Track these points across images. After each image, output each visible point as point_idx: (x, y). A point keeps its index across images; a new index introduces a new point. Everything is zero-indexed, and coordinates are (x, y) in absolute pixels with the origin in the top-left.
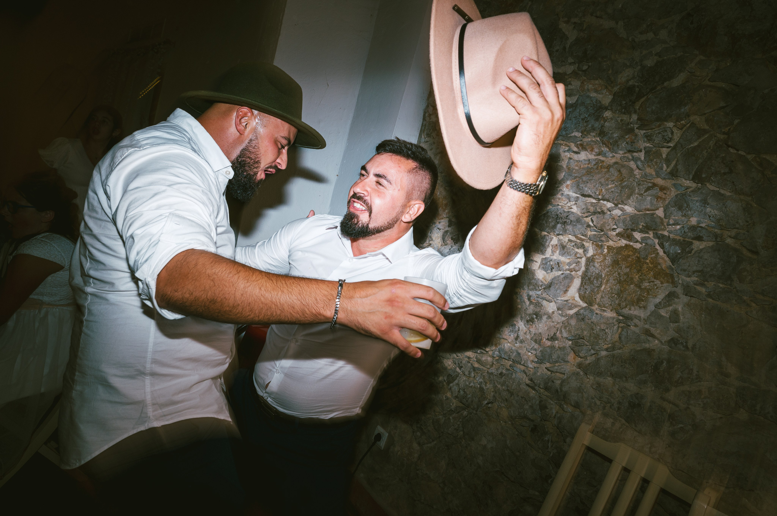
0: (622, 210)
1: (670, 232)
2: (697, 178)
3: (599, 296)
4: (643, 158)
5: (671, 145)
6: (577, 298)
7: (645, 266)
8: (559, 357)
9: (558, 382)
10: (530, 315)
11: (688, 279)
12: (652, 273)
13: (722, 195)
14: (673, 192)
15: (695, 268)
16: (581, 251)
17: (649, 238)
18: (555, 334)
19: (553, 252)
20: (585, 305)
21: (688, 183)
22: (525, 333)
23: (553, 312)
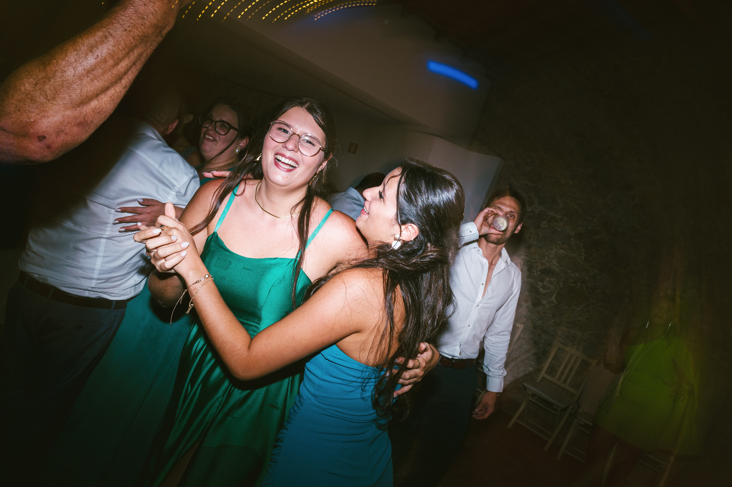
1: (590, 285)
3: (563, 301)
7: (580, 294)
11: (593, 301)
12: (582, 297)
17: (583, 285)
19: (547, 283)
20: (557, 303)
21: (597, 271)
23: (545, 304)
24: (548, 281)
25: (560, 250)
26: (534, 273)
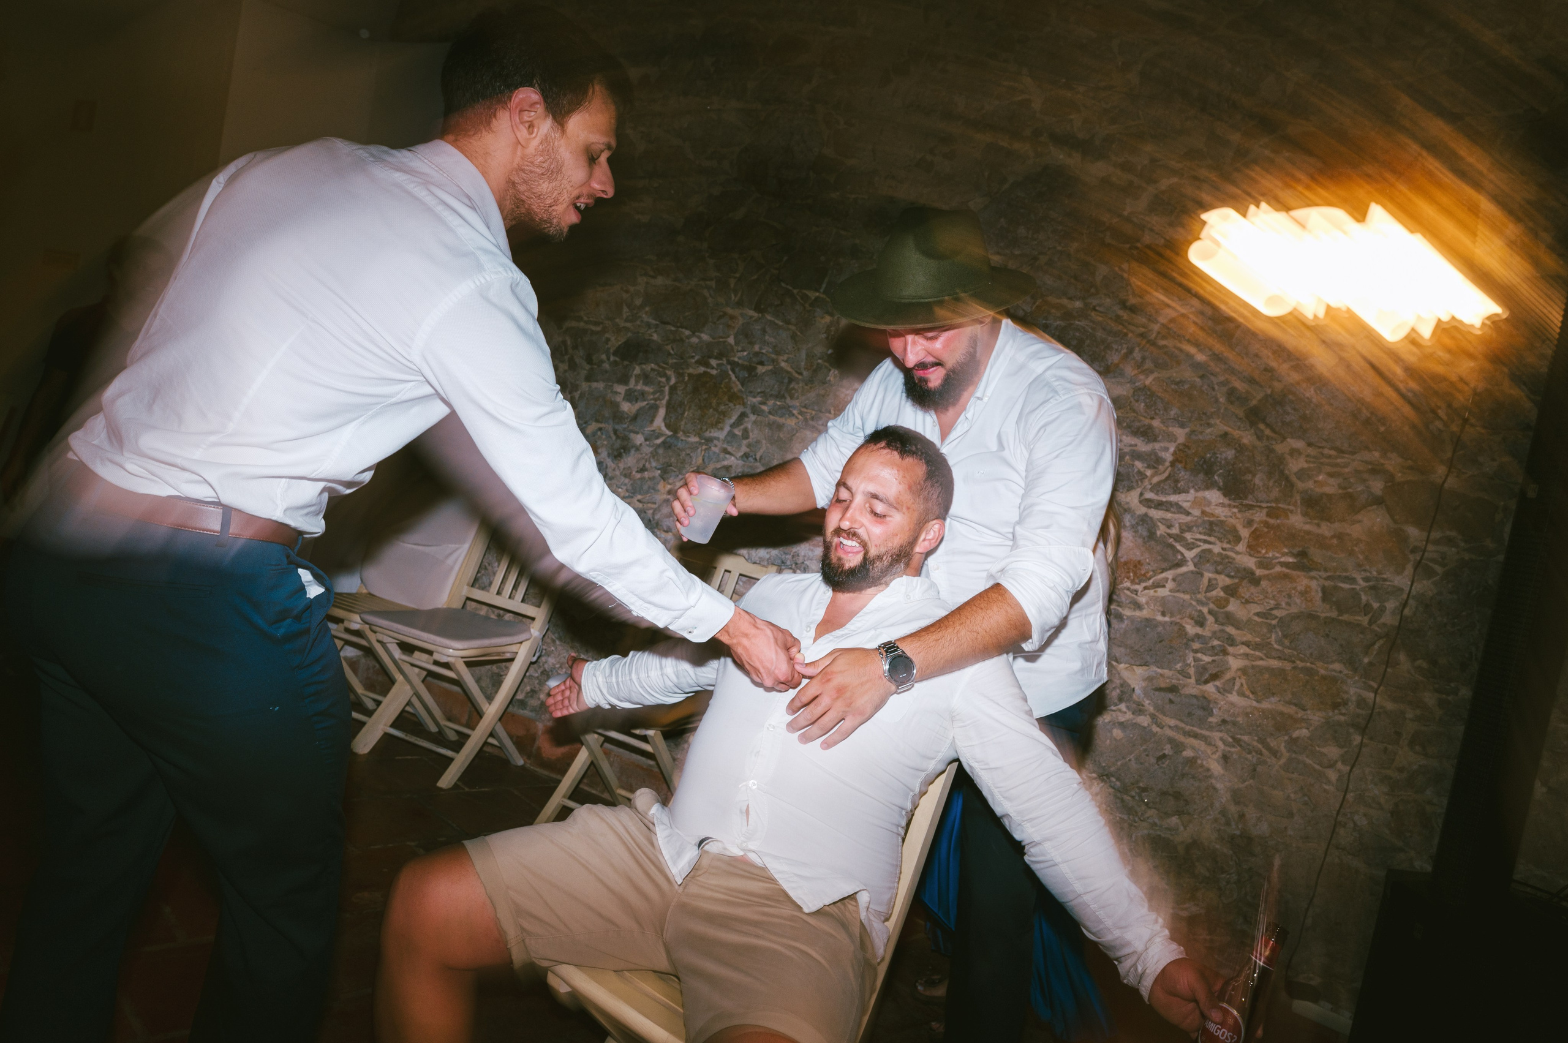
0: (699, 337)
1: (739, 358)
2: (757, 309)
3: (683, 423)
4: (714, 287)
5: (737, 275)
6: (664, 428)
7: (721, 390)
8: (649, 488)
9: (651, 512)
10: (617, 450)
11: (754, 400)
12: (726, 397)
13: (777, 324)
14: (741, 321)
15: (759, 390)
16: (663, 380)
17: (723, 364)
18: (644, 466)
19: (637, 382)
20: (669, 433)
21: (752, 313)
22: (614, 470)
23: (641, 444)
24: (638, 377)
25: (654, 277)
26: (602, 362)
